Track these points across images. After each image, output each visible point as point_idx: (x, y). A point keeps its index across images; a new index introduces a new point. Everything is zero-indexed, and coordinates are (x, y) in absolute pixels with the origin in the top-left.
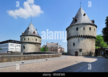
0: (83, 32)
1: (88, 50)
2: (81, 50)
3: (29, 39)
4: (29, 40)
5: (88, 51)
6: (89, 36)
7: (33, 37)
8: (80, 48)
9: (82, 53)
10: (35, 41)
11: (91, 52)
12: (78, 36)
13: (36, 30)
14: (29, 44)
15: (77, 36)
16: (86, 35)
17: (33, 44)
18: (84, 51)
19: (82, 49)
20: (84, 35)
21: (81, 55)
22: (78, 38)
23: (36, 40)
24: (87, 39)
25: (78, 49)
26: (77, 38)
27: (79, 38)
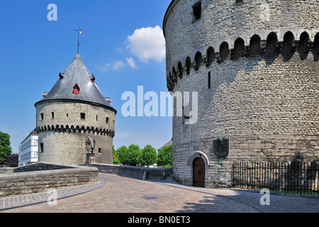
0: (229, 22)
1: (279, 146)
2: (221, 148)
3: (53, 113)
4: (53, 117)
5: (276, 153)
6: (280, 38)
7: (69, 106)
8: (219, 132)
9: (227, 164)
10: (78, 122)
11: (299, 156)
12: (204, 53)
13: (93, 80)
14: (57, 133)
15: (198, 55)
16: (255, 39)
17: (69, 132)
18: (246, 155)
19: (226, 141)
20: (239, 42)
21: (227, 179)
22: (203, 68)
23: (83, 116)
24: (262, 63)
25: (205, 142)
26: (197, 68)
27: (208, 66)
